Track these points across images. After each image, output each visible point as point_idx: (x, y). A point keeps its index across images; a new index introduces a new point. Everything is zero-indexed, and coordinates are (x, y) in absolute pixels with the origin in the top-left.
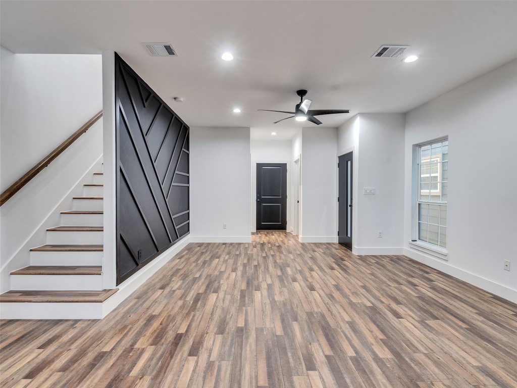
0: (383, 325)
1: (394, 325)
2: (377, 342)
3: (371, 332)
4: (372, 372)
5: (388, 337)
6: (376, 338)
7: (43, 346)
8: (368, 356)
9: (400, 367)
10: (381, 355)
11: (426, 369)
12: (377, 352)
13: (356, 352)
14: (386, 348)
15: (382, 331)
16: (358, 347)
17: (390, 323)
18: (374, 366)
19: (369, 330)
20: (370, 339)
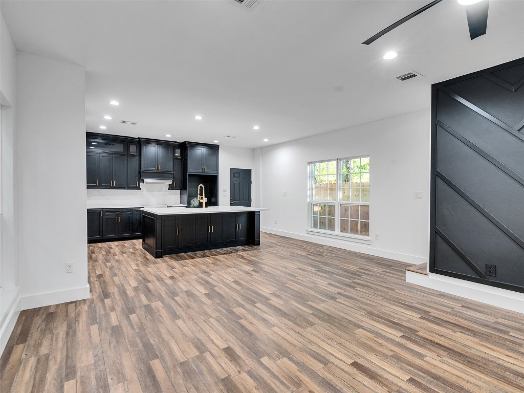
0: (243, 332)
1: (233, 336)
2: (244, 316)
3: (251, 323)
4: (243, 300)
5: (237, 322)
6: (246, 319)
7: (384, 271)
8: (248, 306)
9: (228, 305)
10: (241, 309)
11: (214, 309)
12: (243, 310)
13: (256, 307)
14: (238, 313)
15: (242, 326)
16: (256, 309)
17: (236, 337)
18: (243, 303)
19: (253, 324)
20: (249, 316)
